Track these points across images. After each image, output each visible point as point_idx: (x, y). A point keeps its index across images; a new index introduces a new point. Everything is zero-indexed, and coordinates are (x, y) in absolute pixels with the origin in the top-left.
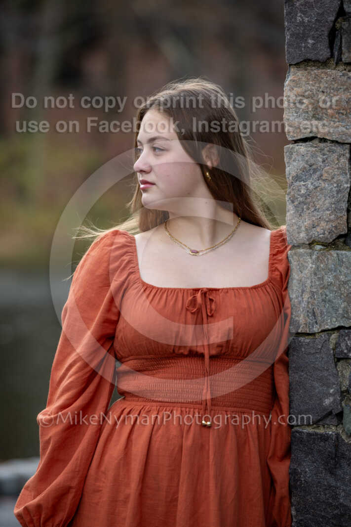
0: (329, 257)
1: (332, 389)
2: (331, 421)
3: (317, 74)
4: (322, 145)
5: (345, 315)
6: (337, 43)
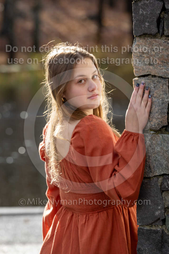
0: (158, 137)
1: (159, 206)
2: (159, 223)
3: (151, 41)
4: (153, 79)
5: (167, 168)
6: (161, 25)
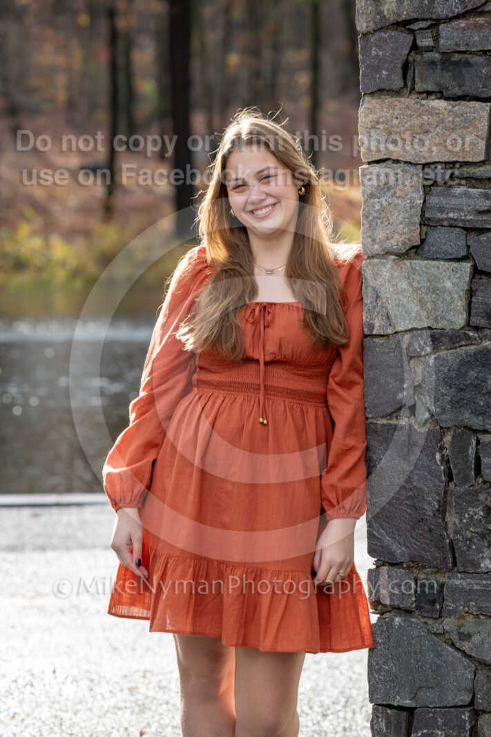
0: (403, 265)
2: (404, 413)
3: (391, 102)
4: (395, 166)
5: (418, 318)
6: (410, 74)
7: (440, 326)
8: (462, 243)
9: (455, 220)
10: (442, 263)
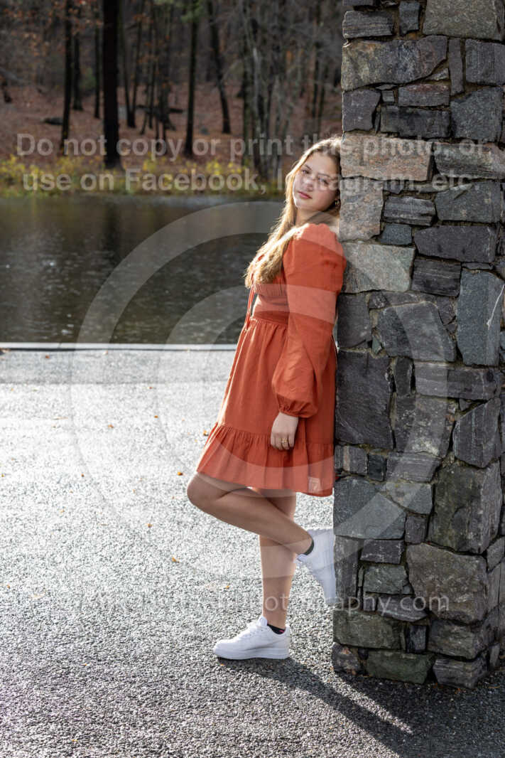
0: (367, 248)
1: (366, 326)
2: (364, 346)
3: (363, 138)
6: (377, 120)
7: (391, 289)
8: (408, 235)
9: (404, 219)
10: (395, 247)
